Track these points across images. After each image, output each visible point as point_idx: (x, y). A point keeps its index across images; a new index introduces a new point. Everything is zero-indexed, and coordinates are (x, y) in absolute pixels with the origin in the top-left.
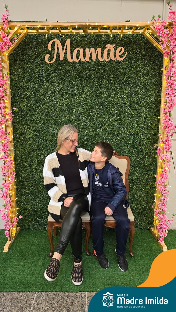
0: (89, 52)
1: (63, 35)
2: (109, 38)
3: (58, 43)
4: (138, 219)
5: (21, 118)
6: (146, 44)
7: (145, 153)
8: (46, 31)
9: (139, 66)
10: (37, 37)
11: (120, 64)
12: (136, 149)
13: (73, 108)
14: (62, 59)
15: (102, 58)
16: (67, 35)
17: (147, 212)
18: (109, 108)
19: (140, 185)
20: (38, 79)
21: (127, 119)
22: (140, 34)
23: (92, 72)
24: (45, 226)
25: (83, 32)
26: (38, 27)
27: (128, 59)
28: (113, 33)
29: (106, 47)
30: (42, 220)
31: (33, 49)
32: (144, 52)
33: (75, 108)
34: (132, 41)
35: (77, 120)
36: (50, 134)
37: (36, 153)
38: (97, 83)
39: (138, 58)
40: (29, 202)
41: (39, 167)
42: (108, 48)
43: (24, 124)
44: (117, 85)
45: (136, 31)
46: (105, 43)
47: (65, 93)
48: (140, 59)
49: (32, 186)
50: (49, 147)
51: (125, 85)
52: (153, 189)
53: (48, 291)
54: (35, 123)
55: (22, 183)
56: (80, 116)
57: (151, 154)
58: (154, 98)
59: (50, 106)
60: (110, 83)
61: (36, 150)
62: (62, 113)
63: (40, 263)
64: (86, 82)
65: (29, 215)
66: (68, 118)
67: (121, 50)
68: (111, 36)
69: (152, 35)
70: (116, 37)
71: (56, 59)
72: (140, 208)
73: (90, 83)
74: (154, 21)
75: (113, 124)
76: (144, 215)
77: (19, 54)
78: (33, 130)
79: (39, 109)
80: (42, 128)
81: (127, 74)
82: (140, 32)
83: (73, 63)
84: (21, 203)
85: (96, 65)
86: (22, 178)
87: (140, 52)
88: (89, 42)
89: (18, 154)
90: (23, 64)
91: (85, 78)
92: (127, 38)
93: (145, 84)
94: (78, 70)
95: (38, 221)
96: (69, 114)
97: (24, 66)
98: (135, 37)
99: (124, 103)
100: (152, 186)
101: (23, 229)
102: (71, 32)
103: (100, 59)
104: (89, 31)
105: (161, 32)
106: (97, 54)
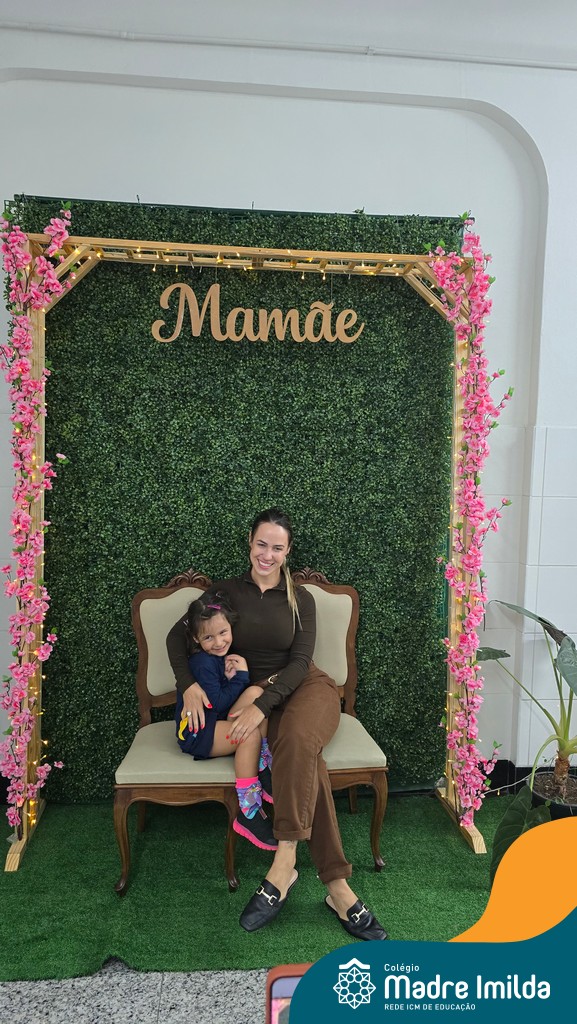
0: (268, 318)
3: (187, 291)
14: (196, 331)
15: (302, 334)
16: (211, 268)
22: (395, 276)
25: (251, 264)
26: (138, 250)
28: (329, 270)
29: (312, 307)
42: (317, 311)
45: (387, 270)
67: (348, 317)
68: (324, 278)
82: (395, 273)
102: (221, 264)
103: (298, 338)
104: (268, 265)
105: (448, 281)
106: (289, 323)
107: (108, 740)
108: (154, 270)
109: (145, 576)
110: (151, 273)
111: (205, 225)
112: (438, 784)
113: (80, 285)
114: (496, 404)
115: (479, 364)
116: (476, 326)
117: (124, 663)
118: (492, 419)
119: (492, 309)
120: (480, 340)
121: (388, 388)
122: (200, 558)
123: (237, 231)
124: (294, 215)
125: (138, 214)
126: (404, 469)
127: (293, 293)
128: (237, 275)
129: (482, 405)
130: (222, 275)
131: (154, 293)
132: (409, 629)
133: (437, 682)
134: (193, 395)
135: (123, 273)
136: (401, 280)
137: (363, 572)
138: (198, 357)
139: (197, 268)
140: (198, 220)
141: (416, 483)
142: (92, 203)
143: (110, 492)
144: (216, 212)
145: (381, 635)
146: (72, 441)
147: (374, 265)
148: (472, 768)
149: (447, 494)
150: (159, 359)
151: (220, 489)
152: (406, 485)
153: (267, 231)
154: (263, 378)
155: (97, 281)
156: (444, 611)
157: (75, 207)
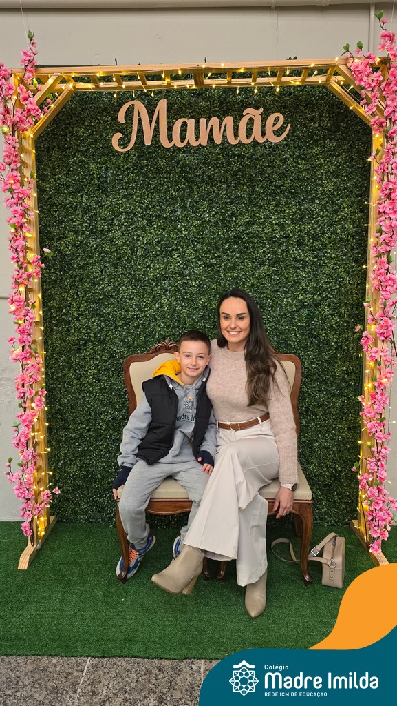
0: (207, 125)
1: (151, 91)
2: (250, 96)
3: (140, 108)
4: (321, 500)
5: (60, 271)
6: (332, 106)
7: (336, 349)
8: (114, 84)
9: (317, 154)
10: (95, 97)
11: (275, 151)
12: (315, 338)
13: (173, 250)
14: (148, 142)
15: (236, 139)
16: (160, 92)
17: (342, 484)
18: (253, 248)
19: (325, 420)
20: (99, 187)
21: (292, 271)
22: (319, 86)
23: (215, 170)
24: (110, 514)
25: (194, 83)
26: (98, 75)
27: (293, 140)
28: (259, 84)
29: (244, 114)
30: (104, 501)
31: (87, 124)
32: (329, 125)
33: (177, 250)
34: (301, 101)
35: (182, 276)
36: (123, 306)
37: (92, 349)
38: (227, 194)
39: (316, 137)
40: (76, 459)
41: (99, 380)
42: (248, 117)
43: (67, 286)
44: (270, 195)
45: (309, 79)
46: (242, 107)
47: (156, 216)
48: (320, 139)
49: (82, 424)
50: (121, 336)
51: (286, 196)
52: (355, 429)
53: (115, 656)
54: (89, 283)
55: (61, 415)
56: (188, 266)
57: (348, 349)
58: (353, 225)
59: (122, 245)
60: (253, 193)
61: (92, 341)
62: (148, 261)
63: (100, 593)
64: (201, 192)
65: (76, 488)
66: (162, 270)
67: (276, 120)
68: (256, 91)
69: (346, 86)
70: (265, 94)
71: (135, 143)
72: (327, 473)
73: (209, 193)
74: (347, 55)
75: (263, 284)
76: (336, 490)
77: (56, 134)
78: (85, 298)
79: (98, 251)
80: (105, 295)
81: (292, 173)
82: (318, 82)
83: (173, 153)
84: (59, 461)
85: (223, 156)
86: (61, 405)
87: (319, 125)
88: (208, 106)
89: (53, 351)
90: (64, 155)
91: (200, 183)
92: (290, 94)
93: (333, 194)
94: (184, 167)
95: (95, 503)
96: (164, 263)
97: (68, 159)
98: (309, 92)
99: (286, 237)
100: (353, 423)
101: (62, 521)
102: (169, 84)
103: (232, 141)
104: (208, 83)
105: (365, 79)
106: (225, 131)
115: (394, 154)
116: (391, 119)
120: (394, 132)
136: (324, 87)
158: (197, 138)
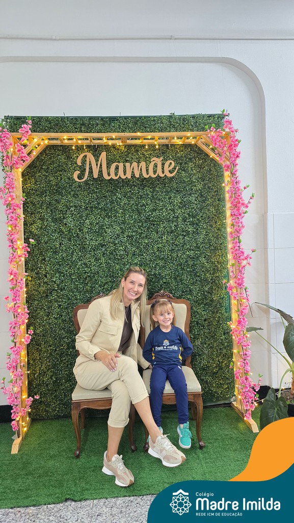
0: (130, 167)
3: (90, 157)
14: (96, 175)
15: (148, 174)
16: (101, 146)
22: (192, 144)
25: (121, 142)
26: (65, 138)
29: (152, 160)
42: (154, 162)
45: (187, 141)
67: (170, 164)
68: (157, 147)
103: (146, 176)
104: (129, 142)
105: (218, 143)
106: (141, 169)
107: (62, 385)
108: (74, 148)
109: (77, 299)
110: (72, 150)
111: (97, 124)
112: (232, 400)
113: (38, 157)
114: (246, 202)
115: (236, 183)
116: (233, 164)
117: (68, 344)
118: (245, 209)
119: (240, 155)
120: (236, 171)
121: (193, 198)
122: (103, 289)
123: (113, 127)
124: (140, 117)
125: (64, 122)
126: (203, 238)
127: (142, 154)
128: (114, 148)
129: (239, 203)
130: (106, 148)
131: (74, 159)
132: (211, 319)
133: (228, 346)
134: (96, 208)
135: (58, 150)
136: (196, 145)
137: (186, 291)
138: (97, 189)
139: (95, 146)
140: (94, 123)
141: (210, 245)
142: (42, 117)
143: (57, 258)
144: (102, 118)
145: (198, 323)
146: (37, 233)
147: (181, 138)
148: (249, 388)
149: (226, 249)
150: (78, 191)
151: (112, 253)
152: (205, 246)
153: (128, 126)
154: (130, 197)
155: (46, 155)
156: (228, 309)
157: (34, 120)
158: (125, 174)
